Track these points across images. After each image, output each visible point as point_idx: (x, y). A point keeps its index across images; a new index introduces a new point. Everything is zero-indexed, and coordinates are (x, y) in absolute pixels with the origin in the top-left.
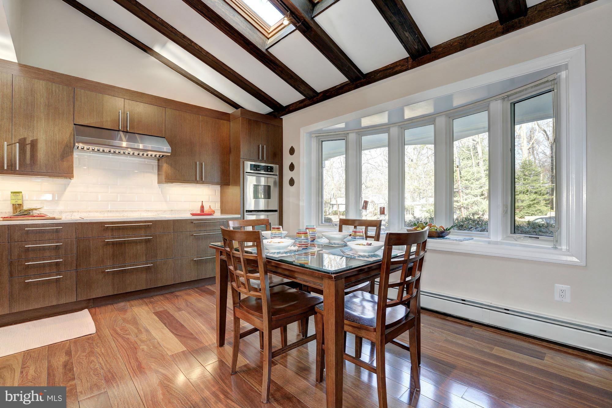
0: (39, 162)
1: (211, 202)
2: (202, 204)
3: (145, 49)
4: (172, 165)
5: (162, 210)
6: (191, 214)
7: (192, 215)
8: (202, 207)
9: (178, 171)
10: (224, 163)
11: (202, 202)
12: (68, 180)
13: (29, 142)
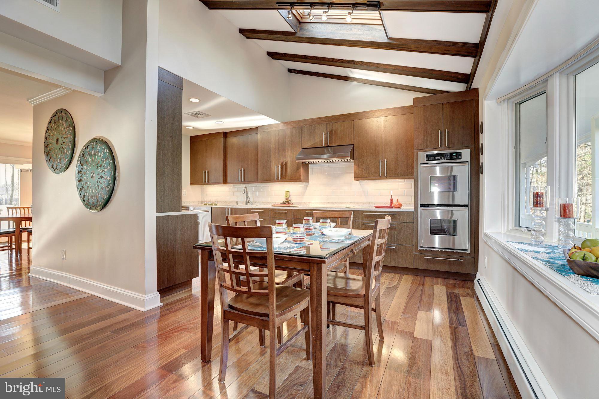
0: (288, 174)
1: (406, 195)
2: (392, 197)
3: (346, 79)
4: (359, 166)
5: (362, 203)
6: (374, 206)
7: (375, 208)
8: (392, 201)
9: (364, 170)
10: (409, 156)
11: (392, 195)
12: (308, 183)
13: (284, 164)
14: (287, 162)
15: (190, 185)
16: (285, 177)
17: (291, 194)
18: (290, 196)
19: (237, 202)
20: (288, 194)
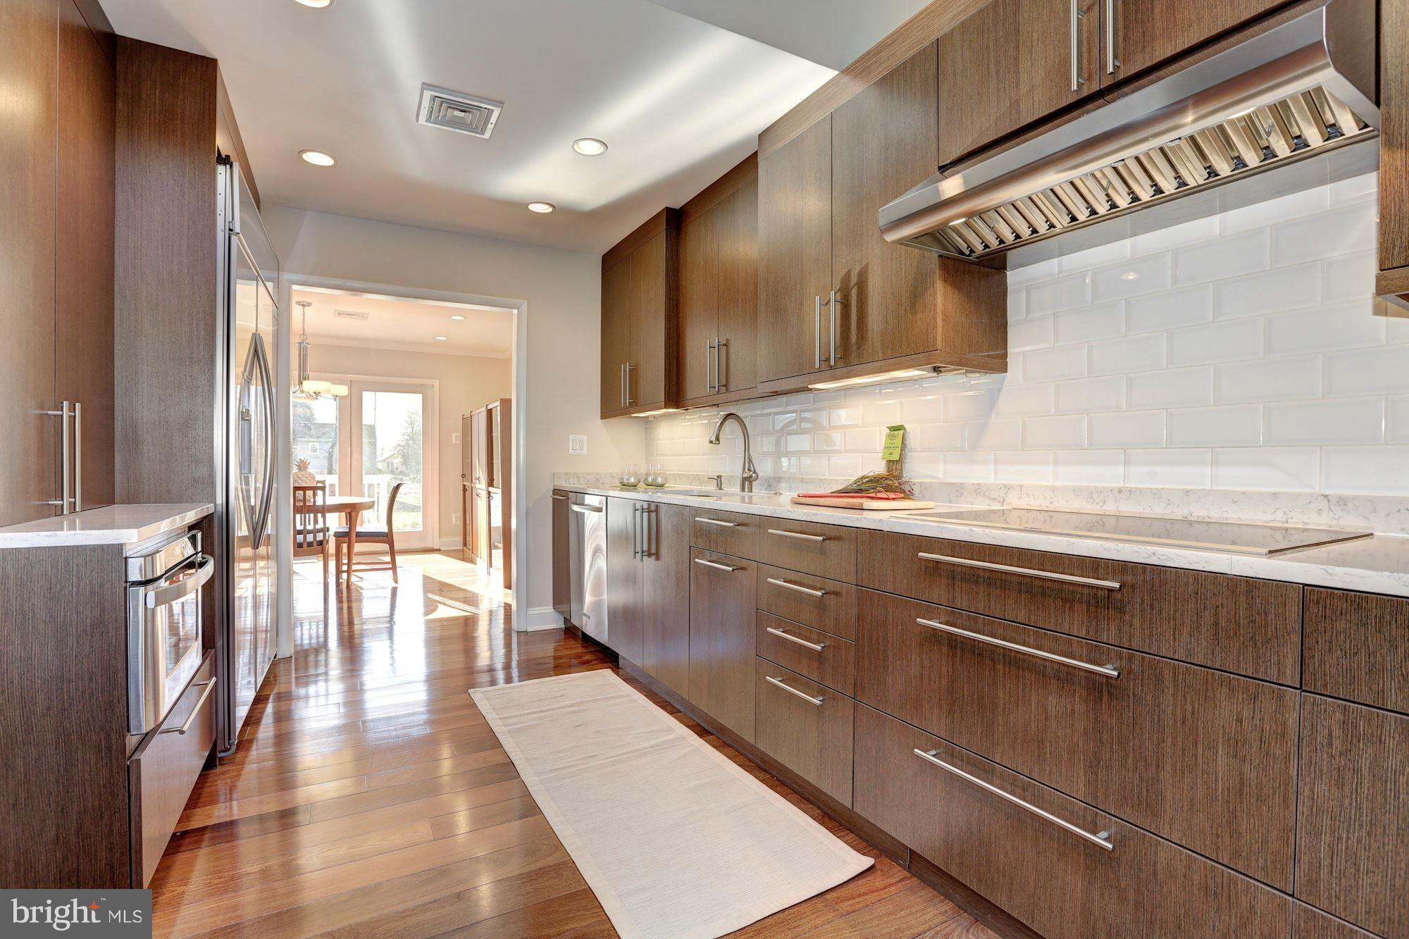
0: (869, 333)
13: (854, 279)
14: (867, 266)
15: (603, 417)
16: (858, 348)
17: (913, 442)
18: (911, 450)
19: (719, 477)
20: (898, 442)
